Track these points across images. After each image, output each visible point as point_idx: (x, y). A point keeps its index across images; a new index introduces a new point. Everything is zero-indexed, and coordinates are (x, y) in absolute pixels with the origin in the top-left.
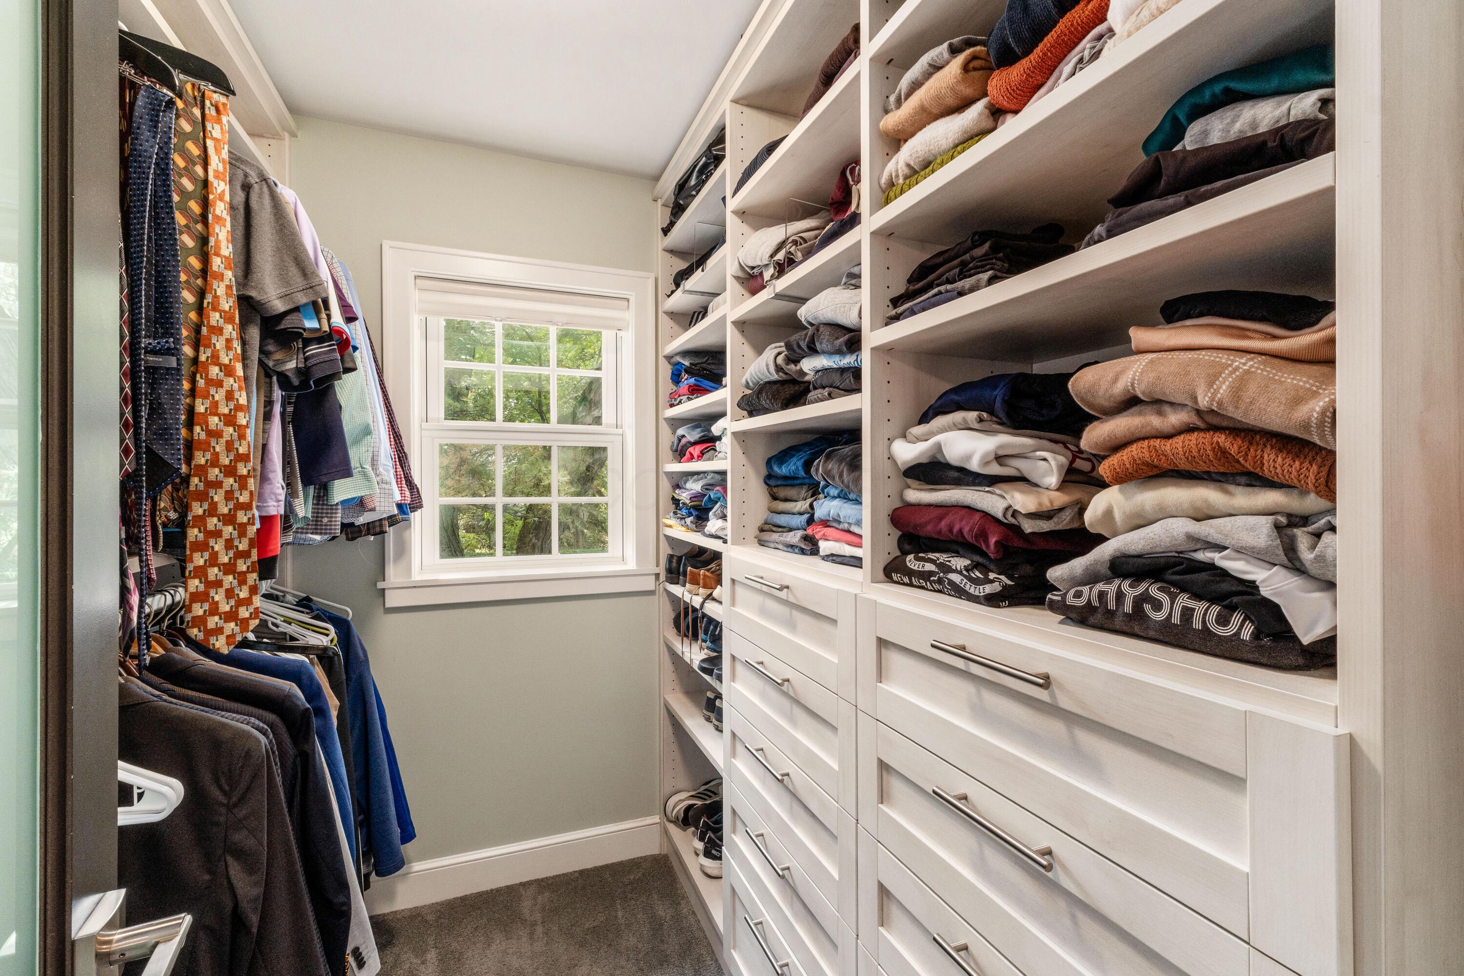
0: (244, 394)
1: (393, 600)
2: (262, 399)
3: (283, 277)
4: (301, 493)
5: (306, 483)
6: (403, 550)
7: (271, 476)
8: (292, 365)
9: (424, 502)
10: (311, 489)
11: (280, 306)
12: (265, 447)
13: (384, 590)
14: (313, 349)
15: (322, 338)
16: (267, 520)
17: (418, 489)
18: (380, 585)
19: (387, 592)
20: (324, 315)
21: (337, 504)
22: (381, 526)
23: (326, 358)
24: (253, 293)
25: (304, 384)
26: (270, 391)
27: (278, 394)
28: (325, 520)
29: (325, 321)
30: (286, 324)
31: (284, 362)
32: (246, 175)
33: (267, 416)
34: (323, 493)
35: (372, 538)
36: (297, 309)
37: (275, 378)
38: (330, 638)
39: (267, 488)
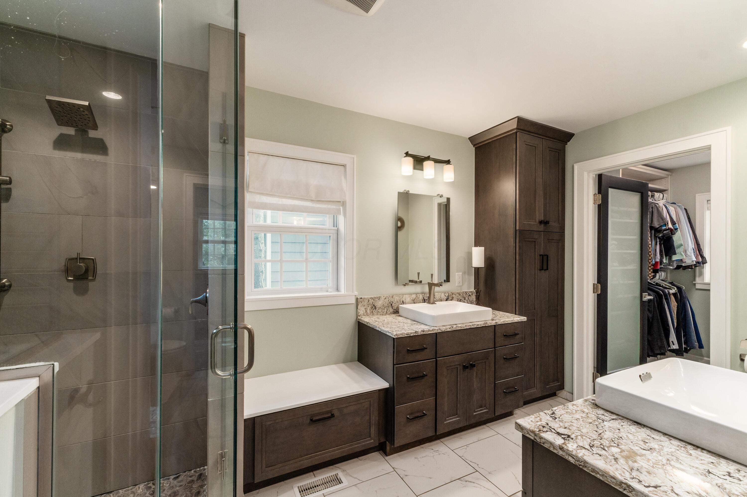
0: (650, 242)
1: (698, 286)
2: (655, 241)
3: (658, 221)
4: (665, 258)
5: (666, 256)
6: (701, 274)
7: (657, 255)
8: (661, 235)
9: (707, 261)
10: (668, 257)
11: (658, 226)
12: (656, 250)
13: (695, 284)
14: (665, 232)
15: (666, 230)
16: (656, 263)
17: (705, 258)
18: (694, 282)
19: (696, 284)
20: (667, 226)
21: (674, 260)
22: (692, 267)
23: (668, 233)
24: (653, 225)
25: (663, 238)
26: (656, 240)
27: (658, 240)
28: (671, 264)
29: (667, 227)
30: (659, 229)
31: (659, 235)
32: (652, 206)
33: (656, 244)
34: (670, 258)
35: (690, 270)
36: (661, 226)
37: (657, 238)
38: (675, 290)
39: (656, 257)
